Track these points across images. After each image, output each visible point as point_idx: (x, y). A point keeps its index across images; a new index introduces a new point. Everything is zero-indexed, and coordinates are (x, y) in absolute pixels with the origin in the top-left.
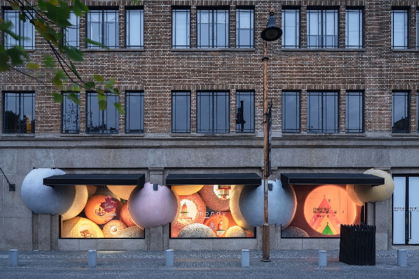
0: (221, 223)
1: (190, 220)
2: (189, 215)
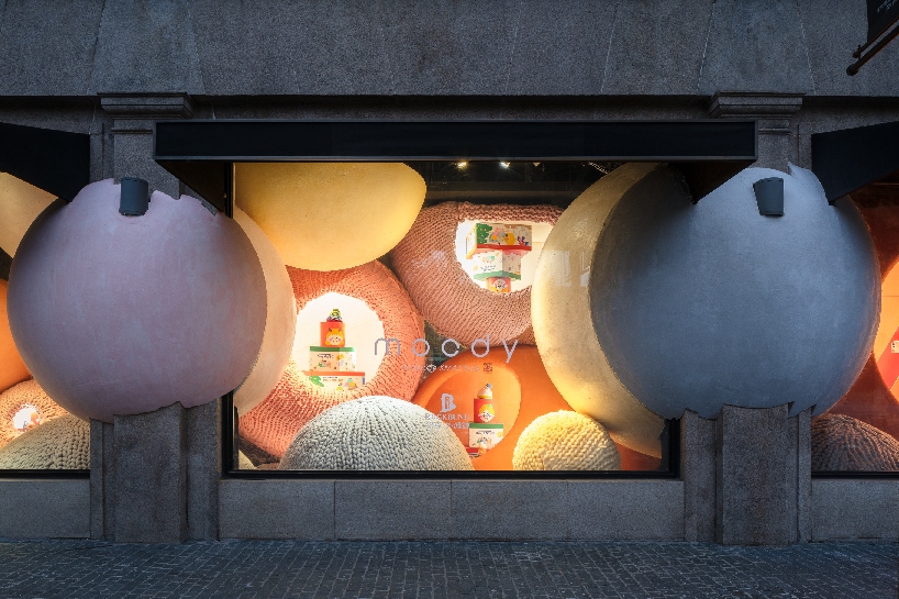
0: (488, 394)
1: (357, 380)
2: (350, 361)
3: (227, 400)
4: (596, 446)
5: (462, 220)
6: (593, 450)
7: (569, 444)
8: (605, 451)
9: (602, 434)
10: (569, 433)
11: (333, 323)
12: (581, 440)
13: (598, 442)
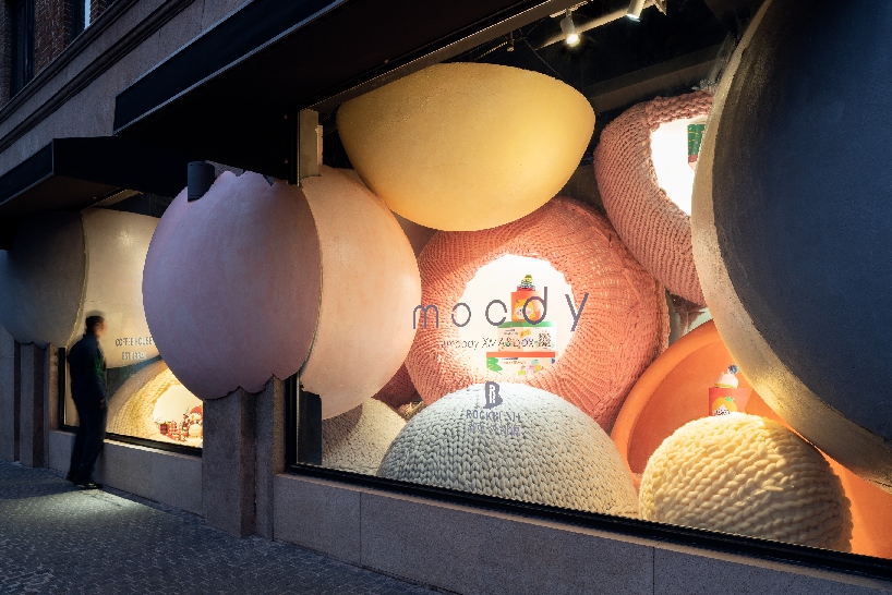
3: (291, 383)
4: (756, 485)
5: (656, 126)
6: (747, 492)
7: (699, 475)
8: (775, 497)
9: (781, 462)
10: (706, 454)
11: (525, 292)
12: (726, 470)
13: (764, 477)
